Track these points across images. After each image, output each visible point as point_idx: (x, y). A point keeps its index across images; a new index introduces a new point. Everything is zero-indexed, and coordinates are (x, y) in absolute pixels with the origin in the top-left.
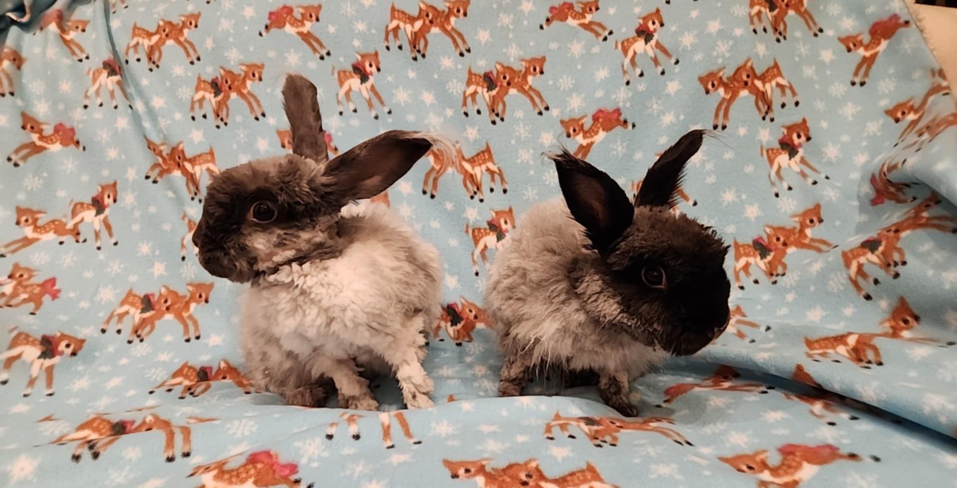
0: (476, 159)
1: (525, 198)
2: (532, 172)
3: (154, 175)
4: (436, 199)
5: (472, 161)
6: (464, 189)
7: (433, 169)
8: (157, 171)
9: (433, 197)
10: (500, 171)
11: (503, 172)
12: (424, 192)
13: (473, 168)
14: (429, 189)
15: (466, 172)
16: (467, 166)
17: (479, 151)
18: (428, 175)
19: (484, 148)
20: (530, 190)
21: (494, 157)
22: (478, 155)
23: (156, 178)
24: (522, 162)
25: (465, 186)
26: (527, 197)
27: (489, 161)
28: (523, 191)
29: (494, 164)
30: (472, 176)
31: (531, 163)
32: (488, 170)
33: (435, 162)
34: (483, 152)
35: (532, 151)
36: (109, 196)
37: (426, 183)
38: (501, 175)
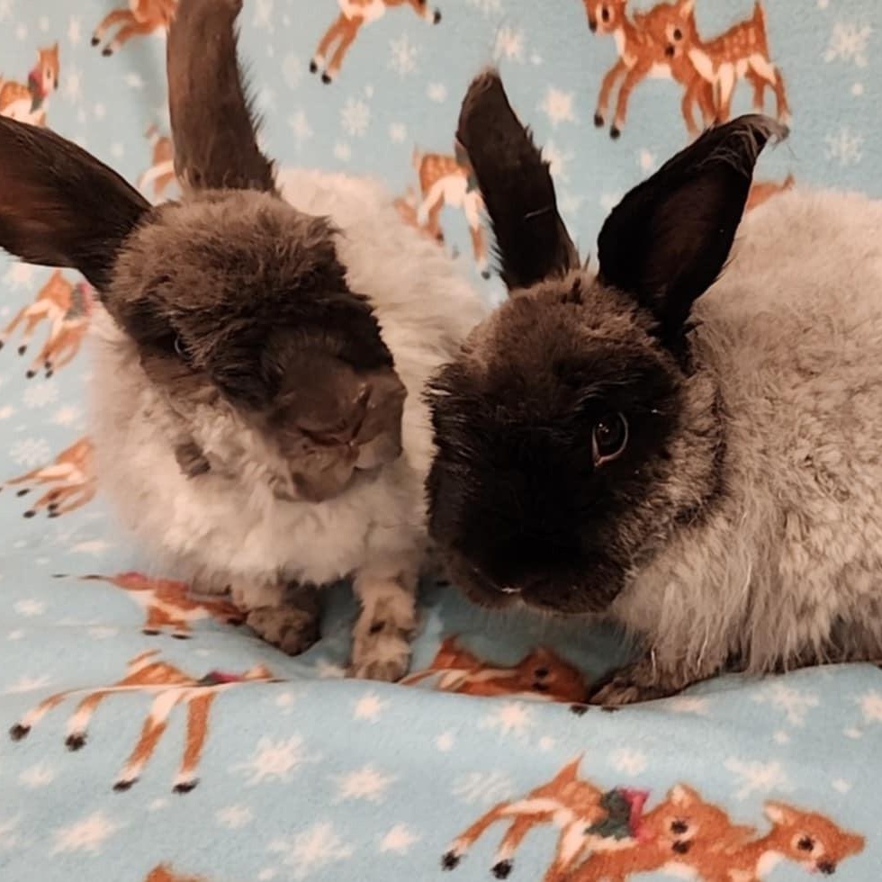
0: (727, 42)
1: (828, 157)
2: (857, 89)
3: (107, 37)
4: (622, 137)
5: (716, 49)
6: (682, 123)
7: (620, 65)
8: (116, 28)
9: (615, 133)
10: (779, 78)
11: (785, 85)
12: (599, 121)
13: (716, 68)
14: (609, 115)
15: (697, 76)
16: (702, 62)
17: (738, 22)
18: (609, 80)
19: (749, 15)
20: (844, 137)
21: (770, 39)
22: (733, 32)
23: (108, 46)
24: (837, 59)
25: (687, 114)
26: (834, 152)
27: (756, 50)
28: (828, 139)
29: (768, 60)
30: (708, 87)
31: (861, 62)
32: (752, 74)
33: (627, 48)
34: (745, 26)
35: (867, 31)
36: (49, 75)
37: (603, 97)
38: (779, 90)
